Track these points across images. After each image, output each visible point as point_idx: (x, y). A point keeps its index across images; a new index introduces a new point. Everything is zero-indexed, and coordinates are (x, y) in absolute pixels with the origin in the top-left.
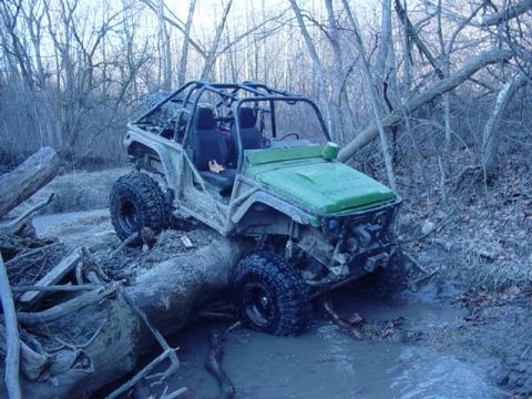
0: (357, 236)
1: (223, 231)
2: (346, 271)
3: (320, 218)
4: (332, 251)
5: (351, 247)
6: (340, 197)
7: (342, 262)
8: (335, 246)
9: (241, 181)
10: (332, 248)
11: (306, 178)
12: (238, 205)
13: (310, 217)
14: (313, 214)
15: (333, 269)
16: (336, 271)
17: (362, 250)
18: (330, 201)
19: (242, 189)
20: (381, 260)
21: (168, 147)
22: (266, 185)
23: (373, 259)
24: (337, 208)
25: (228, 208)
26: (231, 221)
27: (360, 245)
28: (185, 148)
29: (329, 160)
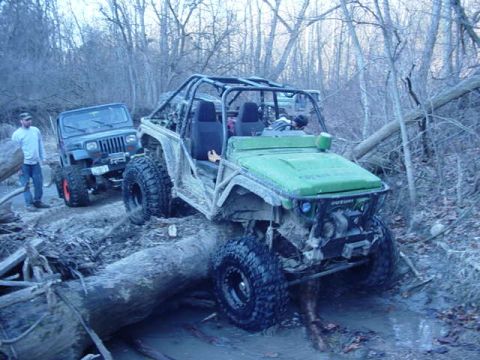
0: (333, 221)
1: (209, 215)
2: (320, 256)
3: (291, 199)
4: (307, 235)
5: (327, 232)
6: (318, 181)
7: (315, 245)
8: (310, 230)
9: (225, 166)
10: (307, 232)
11: (287, 163)
12: (222, 190)
13: (281, 198)
14: (284, 196)
15: (306, 254)
16: (309, 255)
17: (338, 236)
18: (306, 185)
19: (226, 174)
20: (361, 248)
21: (170, 137)
22: (246, 169)
23: (351, 246)
24: (314, 191)
25: (214, 193)
26: (216, 206)
27: (336, 230)
28: (183, 137)
29: (323, 150)
